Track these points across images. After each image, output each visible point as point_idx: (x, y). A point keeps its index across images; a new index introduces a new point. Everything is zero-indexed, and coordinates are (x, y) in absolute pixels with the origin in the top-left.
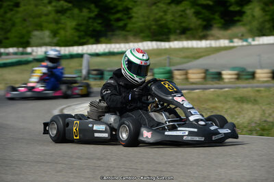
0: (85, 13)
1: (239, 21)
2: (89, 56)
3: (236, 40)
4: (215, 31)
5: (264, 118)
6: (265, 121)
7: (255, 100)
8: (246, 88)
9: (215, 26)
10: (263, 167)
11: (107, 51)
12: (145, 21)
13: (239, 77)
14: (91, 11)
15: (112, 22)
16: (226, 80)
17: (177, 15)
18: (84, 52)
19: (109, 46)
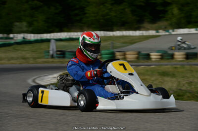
3: (160, 31)
6: (180, 89)
7: (174, 75)
8: (167, 66)
13: (162, 57)
16: (153, 60)
19: (69, 34)
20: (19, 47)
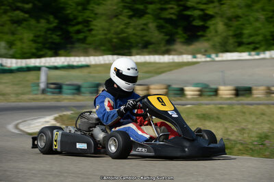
0: (43, 24)
1: (202, 36)
2: (47, 69)
3: (199, 56)
4: (178, 46)
5: (227, 137)
6: (228, 139)
7: (218, 118)
8: (208, 105)
9: (178, 40)
11: (66, 64)
12: (105, 34)
13: (201, 93)
14: (49, 22)
15: (72, 35)
16: (189, 97)
17: (138, 29)
18: (42, 64)
19: (68, 59)
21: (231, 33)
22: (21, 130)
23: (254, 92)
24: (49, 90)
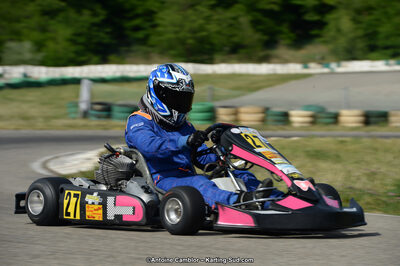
0: (86, 17)
1: (318, 36)
2: (90, 82)
3: (312, 65)
4: (282, 51)
5: (349, 184)
6: (351, 188)
7: (338, 156)
8: (324, 138)
9: (283, 42)
10: (343, 256)
11: (118, 75)
12: (176, 32)
13: (315, 120)
14: (95, 15)
15: (128, 32)
16: (296, 125)
17: (225, 25)
18: (84, 75)
19: (121, 67)
20: (14, 93)
21: (360, 33)
22: (52, 171)
23: (392, 119)
24: (93, 112)
